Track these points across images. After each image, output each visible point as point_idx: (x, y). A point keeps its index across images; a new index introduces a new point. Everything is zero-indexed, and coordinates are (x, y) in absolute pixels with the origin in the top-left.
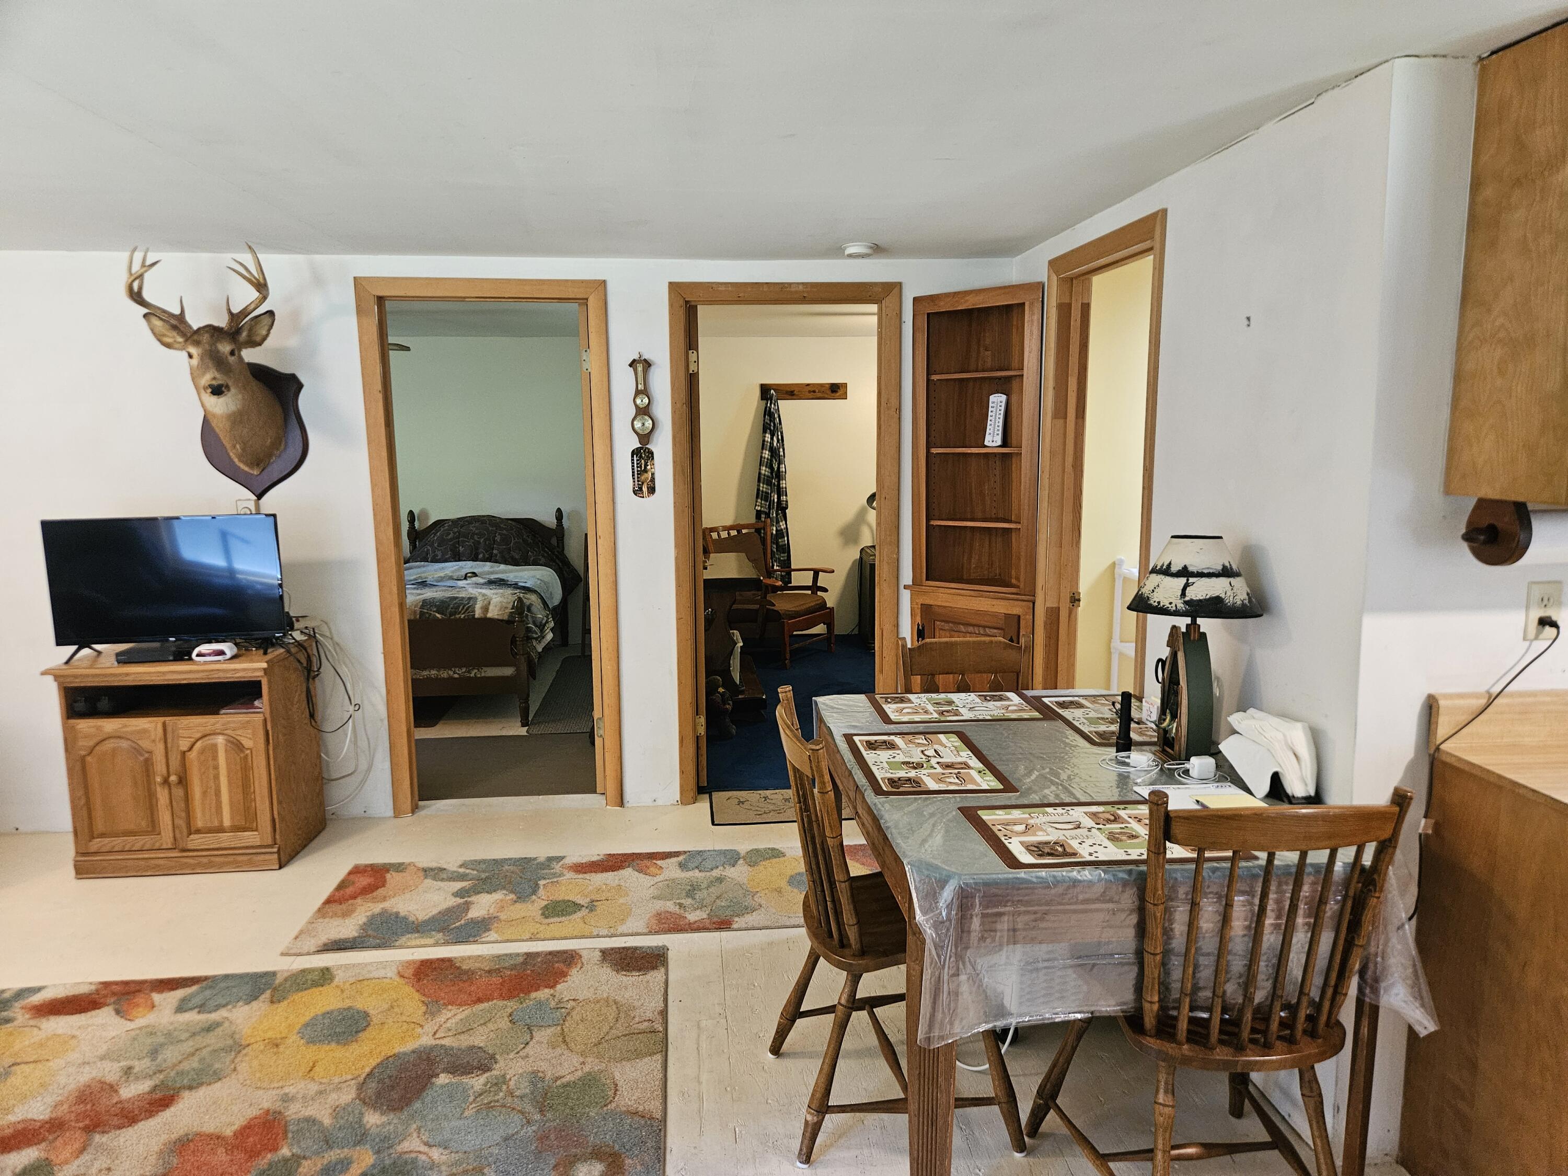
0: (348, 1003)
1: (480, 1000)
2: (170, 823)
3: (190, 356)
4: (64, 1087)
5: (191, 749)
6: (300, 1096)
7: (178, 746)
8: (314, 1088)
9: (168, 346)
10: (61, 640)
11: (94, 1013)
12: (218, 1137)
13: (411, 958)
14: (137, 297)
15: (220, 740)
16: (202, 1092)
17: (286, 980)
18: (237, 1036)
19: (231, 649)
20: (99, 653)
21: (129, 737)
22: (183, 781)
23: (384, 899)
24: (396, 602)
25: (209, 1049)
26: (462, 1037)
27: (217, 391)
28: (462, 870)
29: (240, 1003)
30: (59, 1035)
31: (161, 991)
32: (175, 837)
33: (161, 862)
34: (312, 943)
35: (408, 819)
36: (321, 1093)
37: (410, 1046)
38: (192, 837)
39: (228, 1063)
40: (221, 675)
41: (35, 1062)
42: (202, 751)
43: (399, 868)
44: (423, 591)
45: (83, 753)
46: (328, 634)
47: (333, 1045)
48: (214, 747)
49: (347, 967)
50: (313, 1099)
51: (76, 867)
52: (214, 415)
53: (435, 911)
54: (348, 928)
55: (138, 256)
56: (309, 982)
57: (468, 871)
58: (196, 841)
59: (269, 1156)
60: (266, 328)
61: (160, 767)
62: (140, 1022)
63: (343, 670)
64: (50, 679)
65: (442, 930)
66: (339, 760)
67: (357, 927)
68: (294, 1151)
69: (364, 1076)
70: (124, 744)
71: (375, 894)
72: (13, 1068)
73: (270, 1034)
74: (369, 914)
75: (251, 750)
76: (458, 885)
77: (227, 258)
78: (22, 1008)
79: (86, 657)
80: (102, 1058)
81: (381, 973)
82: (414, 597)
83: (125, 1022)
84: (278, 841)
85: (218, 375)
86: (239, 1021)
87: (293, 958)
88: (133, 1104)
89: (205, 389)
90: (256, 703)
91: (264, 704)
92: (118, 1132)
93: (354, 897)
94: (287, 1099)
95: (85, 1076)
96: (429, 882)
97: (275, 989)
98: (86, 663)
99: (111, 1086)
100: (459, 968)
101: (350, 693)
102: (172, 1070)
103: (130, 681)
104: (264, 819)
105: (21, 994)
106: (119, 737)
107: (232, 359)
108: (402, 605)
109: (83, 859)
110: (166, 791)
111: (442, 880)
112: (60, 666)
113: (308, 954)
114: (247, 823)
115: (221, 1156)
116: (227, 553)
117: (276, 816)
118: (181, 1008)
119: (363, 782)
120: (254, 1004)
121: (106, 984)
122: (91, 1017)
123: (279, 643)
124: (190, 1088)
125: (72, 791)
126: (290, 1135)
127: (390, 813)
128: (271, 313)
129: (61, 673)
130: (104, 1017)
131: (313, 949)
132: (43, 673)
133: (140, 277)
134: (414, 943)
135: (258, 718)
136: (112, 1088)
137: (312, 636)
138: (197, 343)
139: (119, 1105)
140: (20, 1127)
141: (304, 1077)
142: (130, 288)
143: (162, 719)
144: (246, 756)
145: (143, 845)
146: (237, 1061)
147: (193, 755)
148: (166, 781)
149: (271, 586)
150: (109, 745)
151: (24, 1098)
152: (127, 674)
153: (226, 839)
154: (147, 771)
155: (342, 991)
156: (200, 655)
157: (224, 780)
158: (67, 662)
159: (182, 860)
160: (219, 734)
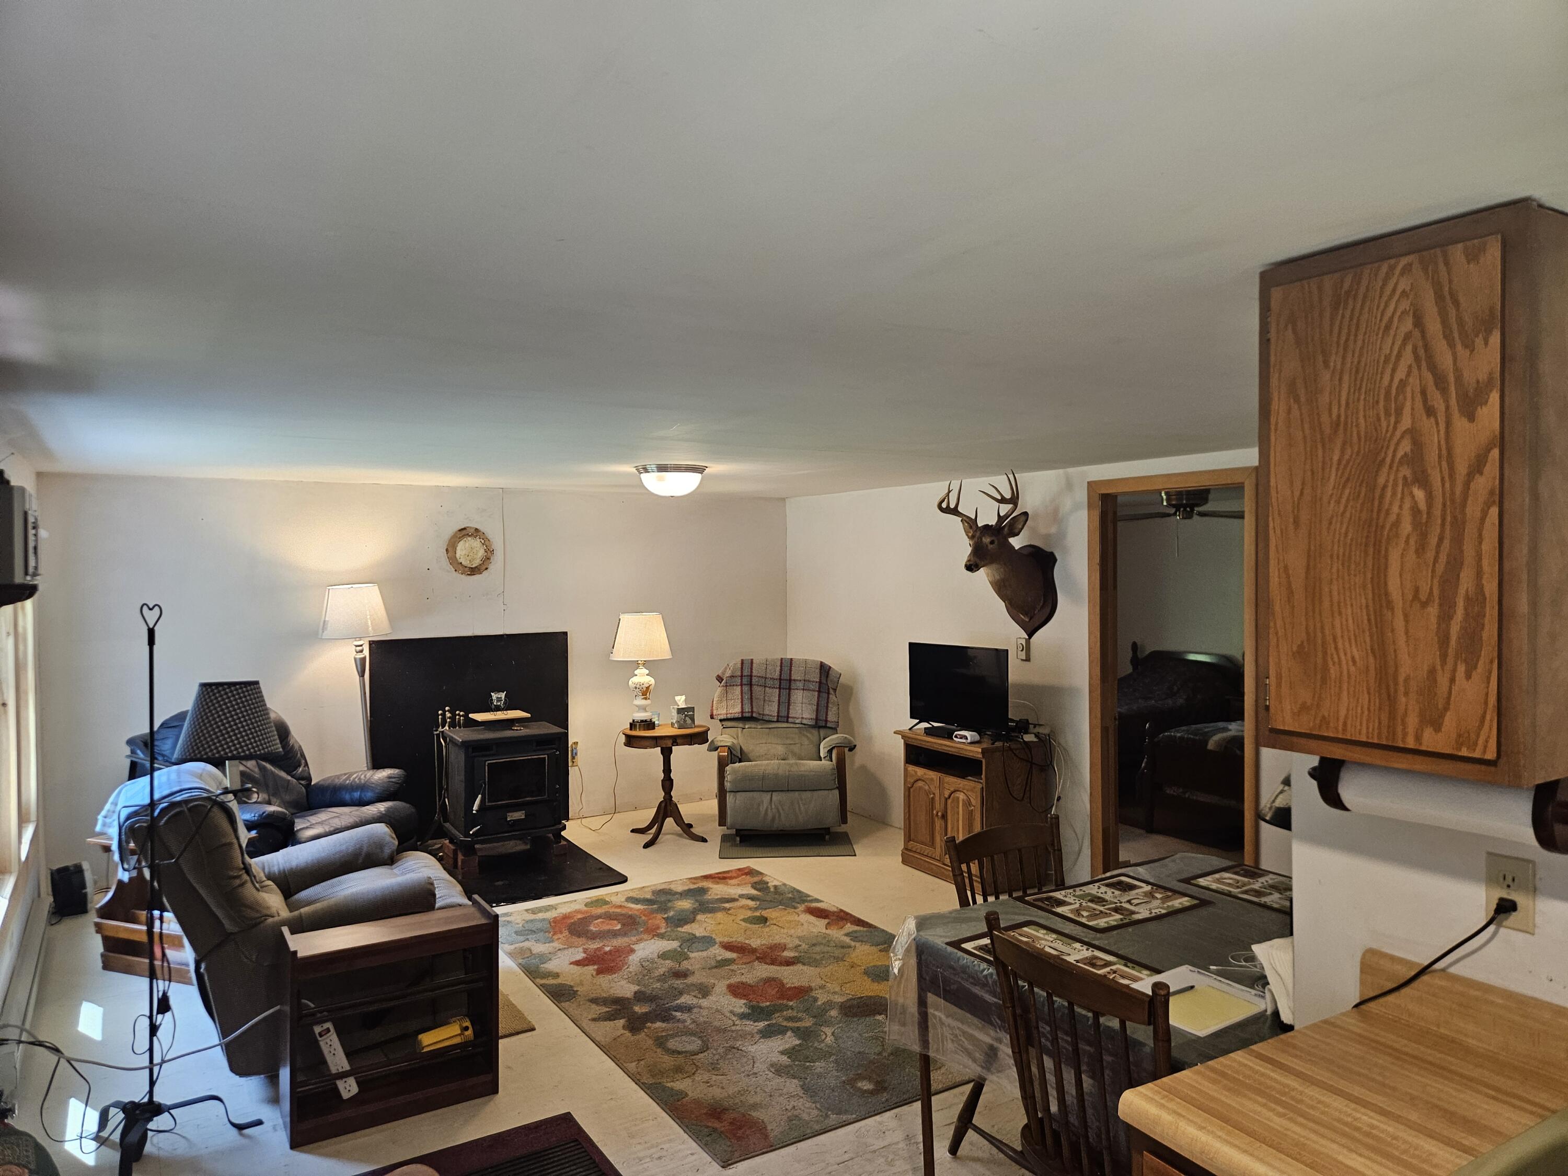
2: (939, 844)
4: (773, 940)
5: (949, 797)
6: (828, 989)
7: (944, 794)
8: (835, 990)
10: (912, 717)
12: (783, 985)
14: (947, 510)
15: (962, 796)
16: (804, 968)
21: (927, 782)
22: (945, 816)
25: (832, 954)
27: (970, 568)
29: (868, 944)
30: (799, 922)
31: (852, 924)
32: (940, 854)
33: (934, 868)
39: (828, 963)
40: (966, 753)
41: (781, 926)
42: (954, 801)
45: (910, 786)
48: (959, 799)
51: (903, 856)
59: (785, 1001)
60: (1022, 523)
61: (937, 805)
62: (828, 931)
64: (904, 736)
69: (858, 997)
70: (925, 785)
72: (773, 925)
73: (857, 961)
75: (975, 807)
78: (806, 905)
79: (917, 727)
80: (799, 937)
85: (972, 559)
86: (857, 950)
88: (781, 958)
90: (979, 776)
91: (982, 777)
92: (763, 964)
94: (822, 986)
95: (785, 940)
99: (785, 948)
102: (809, 954)
103: (927, 745)
105: (814, 900)
106: (923, 780)
107: (991, 546)
109: (905, 852)
110: (938, 823)
112: (908, 731)
115: (773, 991)
118: (849, 934)
121: (841, 911)
122: (818, 921)
124: (804, 964)
126: (801, 999)
128: (1024, 513)
130: (821, 922)
132: (896, 732)
135: (980, 786)
137: (1044, 738)
138: (977, 537)
139: (777, 956)
140: (744, 945)
141: (840, 984)
142: (940, 505)
143: (939, 774)
144: (972, 810)
145: (929, 854)
146: (833, 964)
147: (950, 802)
148: (939, 815)
150: (919, 784)
151: (760, 937)
152: (928, 742)
154: (932, 805)
156: (956, 737)
157: (961, 822)
158: (910, 729)
159: (943, 870)
160: (960, 791)
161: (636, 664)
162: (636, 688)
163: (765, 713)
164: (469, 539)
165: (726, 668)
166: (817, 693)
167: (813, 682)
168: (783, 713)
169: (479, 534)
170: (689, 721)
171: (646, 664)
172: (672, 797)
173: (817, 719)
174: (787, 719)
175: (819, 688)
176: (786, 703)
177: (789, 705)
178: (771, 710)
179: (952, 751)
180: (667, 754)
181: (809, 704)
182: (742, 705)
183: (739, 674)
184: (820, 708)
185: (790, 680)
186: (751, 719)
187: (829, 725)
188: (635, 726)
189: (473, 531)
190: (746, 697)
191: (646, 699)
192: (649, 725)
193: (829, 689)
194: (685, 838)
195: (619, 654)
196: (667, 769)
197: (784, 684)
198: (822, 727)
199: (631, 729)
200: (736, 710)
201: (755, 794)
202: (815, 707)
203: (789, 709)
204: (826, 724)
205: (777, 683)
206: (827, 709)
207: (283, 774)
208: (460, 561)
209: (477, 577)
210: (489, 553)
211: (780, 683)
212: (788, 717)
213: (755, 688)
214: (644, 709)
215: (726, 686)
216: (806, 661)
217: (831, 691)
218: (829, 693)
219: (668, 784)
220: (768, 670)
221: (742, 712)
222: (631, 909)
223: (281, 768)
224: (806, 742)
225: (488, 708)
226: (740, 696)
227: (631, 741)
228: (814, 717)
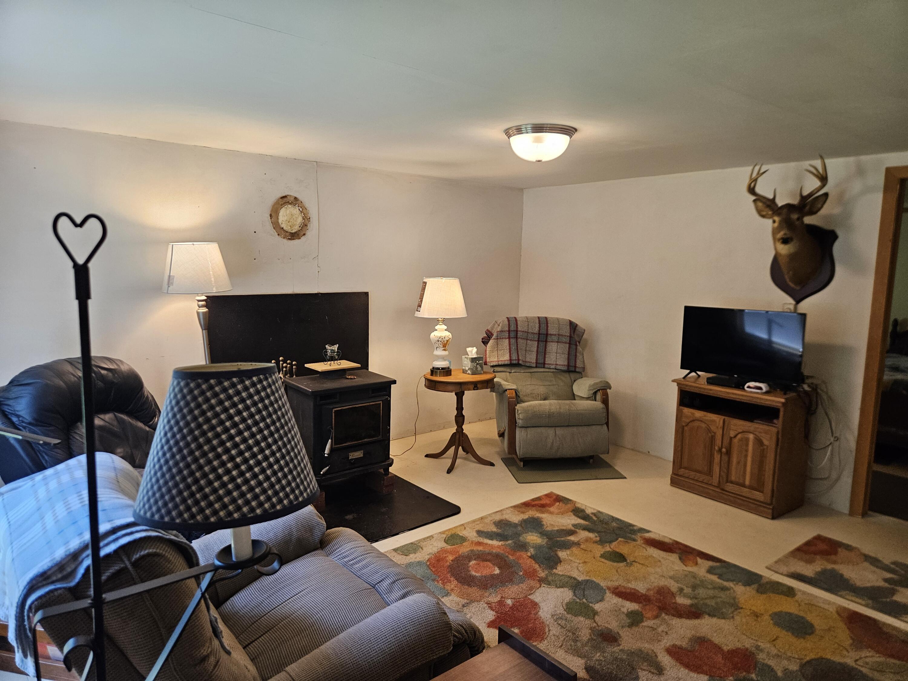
0: (802, 614)
1: (892, 656)
2: (718, 473)
3: (774, 222)
4: (653, 583)
5: (735, 437)
6: (766, 651)
7: (729, 434)
8: (774, 651)
9: (763, 216)
10: (683, 366)
11: (670, 554)
12: (720, 648)
13: (847, 606)
14: (752, 190)
15: (751, 436)
16: (714, 620)
17: (767, 582)
18: (737, 600)
19: (766, 387)
20: (699, 376)
21: (706, 422)
22: (729, 453)
23: (835, 562)
24: (875, 378)
25: (721, 599)
26: (876, 673)
27: (785, 241)
28: (893, 566)
29: (740, 584)
30: (653, 557)
31: (701, 558)
32: (719, 481)
33: (710, 491)
34: (784, 569)
35: (858, 519)
36: (778, 656)
37: (837, 659)
38: (728, 484)
39: (729, 612)
40: (759, 401)
41: (642, 564)
42: (741, 440)
43: (848, 548)
44: (895, 374)
45: (684, 424)
46: (825, 390)
47: (790, 634)
48: (747, 440)
49: (804, 593)
50: (773, 657)
51: (671, 479)
52: (780, 255)
53: (868, 585)
54: (809, 570)
55: (757, 168)
56: (780, 591)
57: (897, 569)
58: (730, 487)
59: (744, 673)
60: (821, 203)
61: (718, 442)
62: (689, 569)
63: (832, 415)
64: (676, 384)
65: (870, 598)
66: (819, 467)
67: (814, 572)
68: (759, 679)
69: (805, 660)
70: (704, 425)
71: (829, 557)
72: (634, 563)
73: (754, 608)
74: (822, 567)
75: (767, 446)
76: (889, 575)
77: (806, 164)
78: (641, 537)
79: (693, 377)
80: (671, 578)
81: (826, 607)
82: (888, 376)
83: (683, 565)
84: (774, 503)
85: (788, 232)
86: (739, 593)
87: (773, 573)
88: (681, 607)
89: (779, 240)
90: (775, 421)
91: (779, 422)
92: (673, 617)
93: (815, 553)
94: (758, 647)
95: (663, 582)
96: (866, 564)
97: (760, 585)
98: (693, 380)
99: (673, 593)
100: (880, 628)
101: (834, 428)
102: (701, 600)
103: (711, 393)
104: (768, 488)
105: (642, 530)
106: (701, 421)
107: (797, 223)
108: (880, 380)
109: (675, 477)
110: (719, 456)
111: (877, 567)
112: (680, 379)
113: (782, 574)
114: (758, 486)
115: (719, 659)
116: (770, 332)
117: (775, 488)
118: (710, 571)
119: (832, 486)
120: (748, 588)
121: (677, 543)
122: (668, 555)
123: (793, 389)
124: (709, 615)
125: (676, 442)
126: (757, 669)
127: (846, 511)
128: (826, 195)
129: (681, 382)
130: (674, 558)
131: (785, 573)
132: (674, 381)
133: (756, 180)
134: (850, 598)
135: (774, 430)
136: (673, 595)
137: (815, 388)
138: (779, 215)
139: (675, 604)
140: (633, 591)
141: (769, 642)
142: (750, 185)
143: (723, 417)
144: (764, 449)
145: (703, 480)
146: (735, 613)
147: (735, 441)
148: (720, 450)
149: (795, 355)
150: (696, 424)
151: (636, 579)
152: (711, 390)
153: (745, 492)
154: (712, 442)
155: (799, 605)
156: (749, 387)
157: (749, 459)
158: (684, 378)
159: (721, 495)
160: (751, 433)
161: (436, 321)
162: (438, 341)
163: (527, 360)
164: (290, 206)
165: (494, 324)
166: (568, 345)
167: (565, 336)
168: (541, 361)
169: (297, 202)
170: (479, 368)
171: (445, 321)
172: (463, 430)
173: (568, 366)
174: (544, 365)
175: (570, 341)
176: (542, 352)
177: (545, 354)
178: (532, 358)
179: (744, 399)
180: (460, 397)
181: (563, 354)
182: (510, 354)
183: (507, 329)
184: (570, 357)
185: (547, 335)
186: (518, 365)
187: (577, 370)
188: (436, 372)
189: (292, 199)
190: (513, 348)
191: (444, 350)
192: (447, 371)
193: (576, 342)
194: (474, 462)
195: (425, 312)
196: (460, 407)
197: (542, 338)
198: (572, 371)
199: (432, 375)
200: (505, 358)
201: (543, 430)
202: (567, 356)
203: (545, 357)
204: (575, 369)
205: (536, 337)
206: (576, 358)
207: (140, 425)
208: (282, 226)
209: (296, 242)
210: (306, 220)
211: (539, 336)
212: (544, 364)
213: (519, 340)
214: (443, 358)
215: (497, 339)
216: (558, 319)
217: (578, 343)
218: (576, 345)
219: (460, 419)
220: (530, 326)
221: (511, 360)
222: (492, 546)
223: (138, 419)
224: (562, 384)
225: (322, 359)
226: (508, 347)
227: (432, 385)
228: (566, 363)
